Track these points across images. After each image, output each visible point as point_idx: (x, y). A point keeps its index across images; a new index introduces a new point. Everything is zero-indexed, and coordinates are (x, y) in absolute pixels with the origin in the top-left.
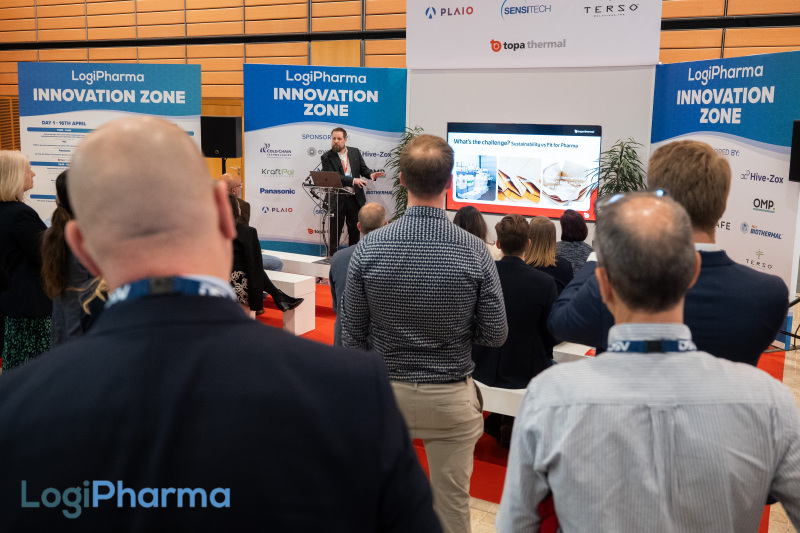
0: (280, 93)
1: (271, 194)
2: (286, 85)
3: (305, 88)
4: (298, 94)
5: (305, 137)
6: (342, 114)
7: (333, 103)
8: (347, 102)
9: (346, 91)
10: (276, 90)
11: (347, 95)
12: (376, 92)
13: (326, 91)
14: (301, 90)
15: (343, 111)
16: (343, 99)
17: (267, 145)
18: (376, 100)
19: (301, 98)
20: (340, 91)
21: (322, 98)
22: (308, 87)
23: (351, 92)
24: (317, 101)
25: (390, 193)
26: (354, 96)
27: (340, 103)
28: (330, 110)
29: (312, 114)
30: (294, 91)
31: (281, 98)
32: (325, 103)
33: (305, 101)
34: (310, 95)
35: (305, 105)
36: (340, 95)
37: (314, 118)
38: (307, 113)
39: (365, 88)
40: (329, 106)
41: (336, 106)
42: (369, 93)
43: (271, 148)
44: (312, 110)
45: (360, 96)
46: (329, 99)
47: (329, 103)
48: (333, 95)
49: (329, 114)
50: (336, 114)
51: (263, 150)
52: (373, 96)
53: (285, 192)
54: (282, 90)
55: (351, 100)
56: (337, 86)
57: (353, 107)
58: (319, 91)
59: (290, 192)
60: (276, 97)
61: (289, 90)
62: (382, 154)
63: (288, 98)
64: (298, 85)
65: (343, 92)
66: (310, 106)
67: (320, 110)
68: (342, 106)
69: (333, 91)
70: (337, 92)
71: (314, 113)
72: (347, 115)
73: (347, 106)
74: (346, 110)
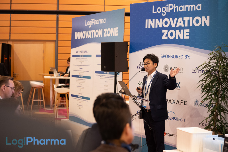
0: (150, 24)
2: (153, 17)
3: (163, 18)
4: (158, 23)
5: (162, 56)
6: (185, 37)
7: (180, 28)
8: (189, 27)
9: (188, 18)
10: (146, 20)
11: (189, 21)
12: (208, 17)
13: (176, 19)
14: (161, 20)
15: (185, 35)
16: (186, 25)
17: (141, 63)
18: (208, 24)
19: (161, 26)
20: (185, 18)
21: (173, 25)
22: (165, 17)
23: (191, 18)
24: (170, 28)
26: (193, 22)
27: (185, 28)
28: (178, 34)
29: (166, 38)
30: (157, 20)
32: (175, 29)
33: (163, 28)
34: (166, 23)
35: (163, 31)
36: (184, 21)
37: (168, 42)
38: (164, 37)
39: (200, 14)
40: (177, 31)
41: (182, 31)
42: (203, 18)
44: (167, 35)
45: (197, 21)
46: (177, 26)
47: (177, 28)
48: (180, 22)
49: (177, 38)
50: (181, 37)
51: (138, 67)
52: (206, 21)
54: (150, 21)
55: (191, 25)
56: (182, 15)
57: (193, 30)
58: (171, 19)
60: (146, 27)
61: (154, 20)
63: (153, 26)
64: (159, 16)
65: (186, 19)
66: (165, 31)
67: (172, 34)
68: (185, 31)
69: (180, 19)
70: (183, 19)
71: (168, 37)
72: (188, 38)
73: (188, 30)
74: (188, 34)
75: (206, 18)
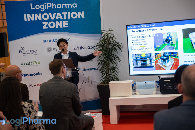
0: (28, 17)
1: (27, 77)
2: (31, 12)
3: (42, 13)
4: (39, 17)
5: (45, 41)
6: (65, 26)
7: (59, 20)
8: (67, 19)
9: (66, 13)
10: (25, 15)
11: (67, 15)
12: (83, 12)
13: (55, 14)
14: (40, 14)
15: (65, 24)
16: (65, 18)
17: (23, 48)
18: (83, 16)
19: (40, 19)
20: (63, 13)
21: (53, 18)
22: (44, 12)
23: (69, 13)
24: (50, 20)
25: (96, 69)
26: (71, 15)
27: (63, 20)
28: (58, 24)
29: (47, 28)
30: (36, 15)
31: (29, 20)
32: (55, 21)
33: (43, 20)
34: (46, 17)
35: (43, 23)
36: (63, 16)
37: (49, 30)
38: (45, 27)
39: (76, 10)
40: (57, 22)
41: (61, 22)
42: (79, 13)
43: (25, 50)
44: (47, 26)
45: (74, 15)
46: (57, 18)
47: (57, 20)
48: (59, 16)
49: (57, 27)
50: (61, 27)
51: (20, 51)
52: (81, 15)
53: (36, 74)
54: (29, 15)
55: (69, 18)
56: (61, 11)
57: (71, 21)
58: (50, 14)
59: (39, 74)
60: (25, 20)
61: (33, 15)
62: (90, 47)
63: (33, 19)
64: (38, 12)
66: (46, 23)
67: (52, 25)
68: (64, 22)
69: (59, 14)
70: (61, 14)
71: (49, 27)
72: (67, 26)
73: (67, 22)
74: (67, 24)
75: (82, 13)
